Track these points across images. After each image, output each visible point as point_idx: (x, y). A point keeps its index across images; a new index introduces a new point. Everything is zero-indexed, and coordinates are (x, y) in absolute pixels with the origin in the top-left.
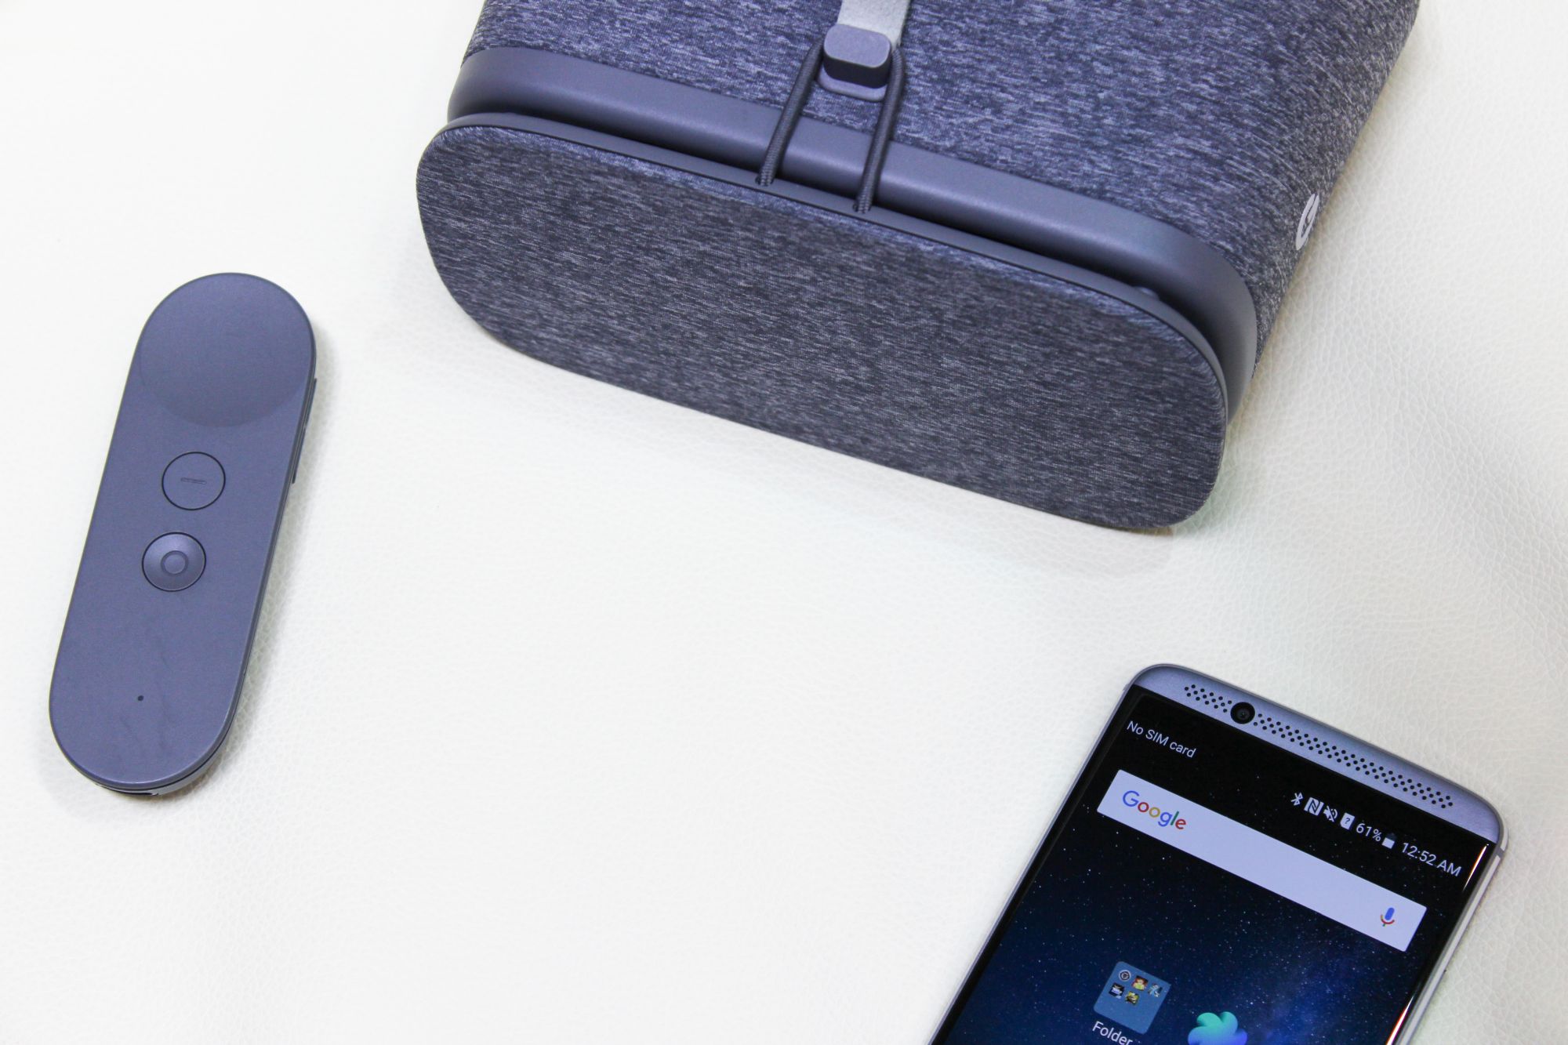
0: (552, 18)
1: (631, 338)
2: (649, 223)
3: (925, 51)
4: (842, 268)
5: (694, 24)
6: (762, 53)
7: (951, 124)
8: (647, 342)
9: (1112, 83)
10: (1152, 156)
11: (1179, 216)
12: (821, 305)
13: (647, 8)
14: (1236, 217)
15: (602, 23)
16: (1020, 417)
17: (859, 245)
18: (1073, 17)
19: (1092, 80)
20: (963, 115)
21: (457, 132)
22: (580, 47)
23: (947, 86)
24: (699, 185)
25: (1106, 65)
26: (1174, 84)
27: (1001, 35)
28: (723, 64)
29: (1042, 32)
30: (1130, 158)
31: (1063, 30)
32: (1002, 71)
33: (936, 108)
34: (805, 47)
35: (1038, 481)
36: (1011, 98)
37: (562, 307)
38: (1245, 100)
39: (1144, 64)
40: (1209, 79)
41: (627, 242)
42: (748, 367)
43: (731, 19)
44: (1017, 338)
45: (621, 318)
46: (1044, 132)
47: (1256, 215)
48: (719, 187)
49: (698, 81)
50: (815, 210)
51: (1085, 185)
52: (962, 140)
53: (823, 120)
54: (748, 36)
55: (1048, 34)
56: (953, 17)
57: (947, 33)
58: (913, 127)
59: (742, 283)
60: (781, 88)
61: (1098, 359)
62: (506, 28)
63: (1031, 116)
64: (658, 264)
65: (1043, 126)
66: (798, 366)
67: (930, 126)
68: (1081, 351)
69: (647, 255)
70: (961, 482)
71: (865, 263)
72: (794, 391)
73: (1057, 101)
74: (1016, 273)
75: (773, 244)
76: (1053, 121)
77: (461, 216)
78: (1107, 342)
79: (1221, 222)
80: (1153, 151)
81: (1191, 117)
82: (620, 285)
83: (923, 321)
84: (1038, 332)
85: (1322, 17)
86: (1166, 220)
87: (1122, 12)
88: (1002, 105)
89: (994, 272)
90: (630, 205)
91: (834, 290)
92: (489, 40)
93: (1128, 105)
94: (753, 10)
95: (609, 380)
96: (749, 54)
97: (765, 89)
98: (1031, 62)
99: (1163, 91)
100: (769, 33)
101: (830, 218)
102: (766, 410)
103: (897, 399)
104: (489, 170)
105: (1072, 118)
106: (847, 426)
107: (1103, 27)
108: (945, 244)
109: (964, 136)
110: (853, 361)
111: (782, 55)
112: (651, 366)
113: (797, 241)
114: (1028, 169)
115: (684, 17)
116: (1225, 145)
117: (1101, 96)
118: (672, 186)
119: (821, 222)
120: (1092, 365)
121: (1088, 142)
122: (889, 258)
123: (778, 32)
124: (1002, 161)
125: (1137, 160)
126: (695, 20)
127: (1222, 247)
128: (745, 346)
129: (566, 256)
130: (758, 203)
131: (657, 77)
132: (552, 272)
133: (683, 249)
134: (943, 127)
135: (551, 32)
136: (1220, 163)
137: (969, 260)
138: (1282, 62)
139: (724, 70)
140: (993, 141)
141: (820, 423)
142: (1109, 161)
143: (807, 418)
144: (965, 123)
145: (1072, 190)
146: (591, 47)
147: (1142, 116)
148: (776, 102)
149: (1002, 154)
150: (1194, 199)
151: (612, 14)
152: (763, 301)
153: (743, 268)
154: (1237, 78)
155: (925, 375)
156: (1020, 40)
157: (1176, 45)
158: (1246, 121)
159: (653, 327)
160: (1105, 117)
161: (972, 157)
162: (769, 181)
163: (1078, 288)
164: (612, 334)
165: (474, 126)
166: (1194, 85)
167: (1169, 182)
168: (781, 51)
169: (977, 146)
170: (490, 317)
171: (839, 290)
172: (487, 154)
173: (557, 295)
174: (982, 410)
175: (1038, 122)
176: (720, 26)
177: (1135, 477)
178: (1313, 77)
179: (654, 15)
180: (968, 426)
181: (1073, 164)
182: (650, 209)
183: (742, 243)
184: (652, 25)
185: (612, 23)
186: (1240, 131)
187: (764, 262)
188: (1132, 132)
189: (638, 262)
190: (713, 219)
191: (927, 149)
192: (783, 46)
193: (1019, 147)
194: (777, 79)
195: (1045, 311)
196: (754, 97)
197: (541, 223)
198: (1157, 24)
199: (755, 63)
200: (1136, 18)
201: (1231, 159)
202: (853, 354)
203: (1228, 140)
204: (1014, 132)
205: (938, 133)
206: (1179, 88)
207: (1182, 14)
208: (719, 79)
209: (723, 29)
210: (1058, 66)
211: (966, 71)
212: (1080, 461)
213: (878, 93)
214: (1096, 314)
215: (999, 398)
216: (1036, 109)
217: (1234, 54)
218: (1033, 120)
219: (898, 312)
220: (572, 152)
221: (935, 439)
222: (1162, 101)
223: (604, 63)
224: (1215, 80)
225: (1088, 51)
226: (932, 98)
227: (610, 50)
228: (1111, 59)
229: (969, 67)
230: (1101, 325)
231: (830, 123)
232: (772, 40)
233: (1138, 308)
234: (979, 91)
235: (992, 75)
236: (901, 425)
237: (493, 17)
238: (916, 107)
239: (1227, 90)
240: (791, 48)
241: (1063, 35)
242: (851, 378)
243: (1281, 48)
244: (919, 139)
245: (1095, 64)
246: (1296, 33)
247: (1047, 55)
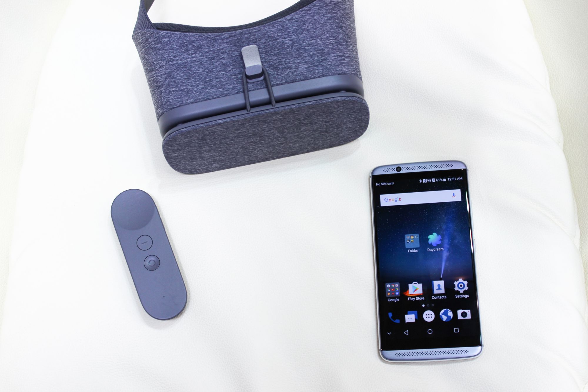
0: (178, 98)
1: (223, 159)
2: (224, 132)
3: (267, 63)
4: (274, 120)
5: (211, 83)
6: (231, 82)
7: (282, 76)
8: (227, 158)
9: (312, 50)
10: (329, 61)
11: (342, 72)
12: (270, 130)
13: (198, 85)
14: (352, 65)
15: (190, 94)
16: (322, 132)
17: (278, 113)
18: (296, 40)
19: (307, 51)
20: (284, 73)
21: (171, 135)
22: (189, 102)
23: (276, 69)
24: (236, 119)
25: (308, 46)
26: (325, 43)
27: (282, 52)
28: (224, 89)
29: (291, 46)
30: (325, 64)
31: (295, 44)
32: (287, 59)
33: (277, 75)
34: (240, 76)
35: (327, 143)
36: (292, 64)
37: (204, 160)
38: (341, 39)
39: (316, 42)
40: (331, 38)
41: (219, 139)
42: (253, 152)
43: (220, 78)
44: (319, 116)
45: (220, 156)
46: (303, 68)
47: (355, 63)
48: (240, 117)
49: (220, 96)
50: (265, 111)
51: (319, 75)
52: (287, 79)
53: (253, 90)
54: (225, 80)
55: (292, 46)
56: (269, 53)
57: (270, 57)
58: (274, 82)
59: (250, 135)
60: (240, 88)
61: (339, 111)
62: (168, 106)
63: (299, 66)
64: (228, 140)
65: (302, 67)
66: (265, 146)
67: (278, 79)
68: (335, 111)
69: (225, 139)
70: (308, 151)
71: (279, 117)
72: (265, 151)
73: (302, 60)
74: (316, 102)
75: (256, 123)
76: (304, 65)
77: (176, 152)
78: (341, 107)
79: (350, 68)
80: (329, 60)
81: (332, 49)
82: (219, 149)
83: (296, 122)
84: (324, 112)
85: (344, 13)
86: (340, 74)
87: (306, 33)
88: (291, 67)
89: (311, 104)
90: (219, 131)
91: (273, 126)
92: (165, 110)
93: (318, 53)
94: (223, 73)
95: (218, 170)
96: (228, 84)
97: (236, 90)
98: (292, 54)
99: (323, 46)
100: (230, 77)
101: (269, 111)
102: (258, 158)
103: (291, 142)
104: (182, 139)
105: (307, 62)
106: (279, 153)
107: (304, 39)
108: (297, 104)
109: (287, 78)
110: (280, 138)
111: (235, 80)
112: (229, 162)
113: (262, 119)
114: (305, 78)
115: (209, 83)
116: (342, 51)
117: (311, 54)
118: (229, 122)
119: (267, 113)
120: (338, 113)
121: (314, 65)
122: (285, 113)
123: (232, 76)
124: (298, 79)
125: (326, 64)
126: (211, 82)
127: (353, 74)
128: (252, 147)
129: (204, 149)
130: (251, 116)
131: (210, 99)
132: (201, 154)
133: (234, 134)
134: (281, 78)
135: (179, 101)
136: (343, 56)
137: (304, 104)
138: (343, 27)
139: (225, 90)
140: (293, 76)
141: (272, 155)
142: (321, 67)
143: (269, 156)
144: (285, 75)
145: (316, 78)
146: (191, 100)
147: (322, 54)
148: (241, 91)
149: (297, 78)
150: (343, 66)
151: (191, 90)
152: (255, 136)
153: (249, 131)
154: (336, 35)
155: (298, 133)
156: (287, 50)
157: (321, 35)
158: (343, 44)
159: (228, 154)
160: (314, 58)
161: (291, 82)
162: (250, 110)
163: (331, 98)
164: (218, 160)
165: (175, 132)
166: (329, 41)
167: (336, 65)
168: (235, 79)
169: (291, 79)
170: (186, 171)
171: (274, 125)
172: (181, 136)
173: (203, 158)
174: (312, 134)
175: (301, 66)
176: (218, 81)
177: (350, 131)
178: (349, 27)
179: (201, 86)
180: (309, 139)
181: (314, 72)
182: (224, 129)
183: (249, 126)
184: (202, 88)
185: (192, 92)
186: (343, 46)
187: (254, 128)
188: (322, 58)
189: (223, 142)
190: (240, 124)
191: (280, 85)
192: (234, 78)
193: (300, 74)
194: (238, 86)
195: (325, 107)
196: (235, 93)
197: (197, 145)
198: (314, 32)
199: (231, 85)
200: (309, 33)
201: (345, 53)
202: (279, 137)
203: (342, 50)
204: (297, 71)
205: (281, 80)
206: (326, 44)
207: (318, 27)
208: (225, 93)
209: (219, 81)
210: (298, 52)
211: (279, 63)
212: (337, 134)
213: (262, 78)
214: (338, 102)
215: (316, 130)
216: (299, 64)
217: (333, 30)
218: (299, 67)
219: (289, 123)
220: (202, 126)
221: (301, 146)
222: (324, 48)
223: (196, 102)
224: (333, 38)
225: (303, 45)
226: (274, 73)
227: (196, 99)
228: (309, 45)
229: (279, 62)
230: (339, 104)
231: (255, 90)
232: (231, 78)
233: (346, 96)
234: (284, 66)
235: (285, 61)
236: (293, 146)
237: (162, 105)
238: (272, 77)
239: (336, 39)
240: (237, 78)
241: (296, 45)
242: (279, 142)
243: (341, 24)
244: (277, 83)
245: (306, 47)
246: (342, 19)
247: (295, 51)
